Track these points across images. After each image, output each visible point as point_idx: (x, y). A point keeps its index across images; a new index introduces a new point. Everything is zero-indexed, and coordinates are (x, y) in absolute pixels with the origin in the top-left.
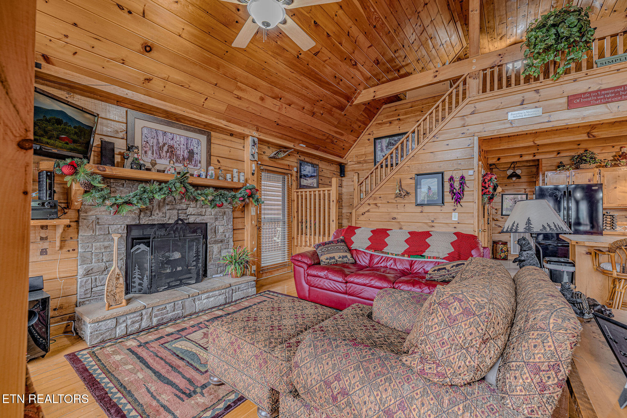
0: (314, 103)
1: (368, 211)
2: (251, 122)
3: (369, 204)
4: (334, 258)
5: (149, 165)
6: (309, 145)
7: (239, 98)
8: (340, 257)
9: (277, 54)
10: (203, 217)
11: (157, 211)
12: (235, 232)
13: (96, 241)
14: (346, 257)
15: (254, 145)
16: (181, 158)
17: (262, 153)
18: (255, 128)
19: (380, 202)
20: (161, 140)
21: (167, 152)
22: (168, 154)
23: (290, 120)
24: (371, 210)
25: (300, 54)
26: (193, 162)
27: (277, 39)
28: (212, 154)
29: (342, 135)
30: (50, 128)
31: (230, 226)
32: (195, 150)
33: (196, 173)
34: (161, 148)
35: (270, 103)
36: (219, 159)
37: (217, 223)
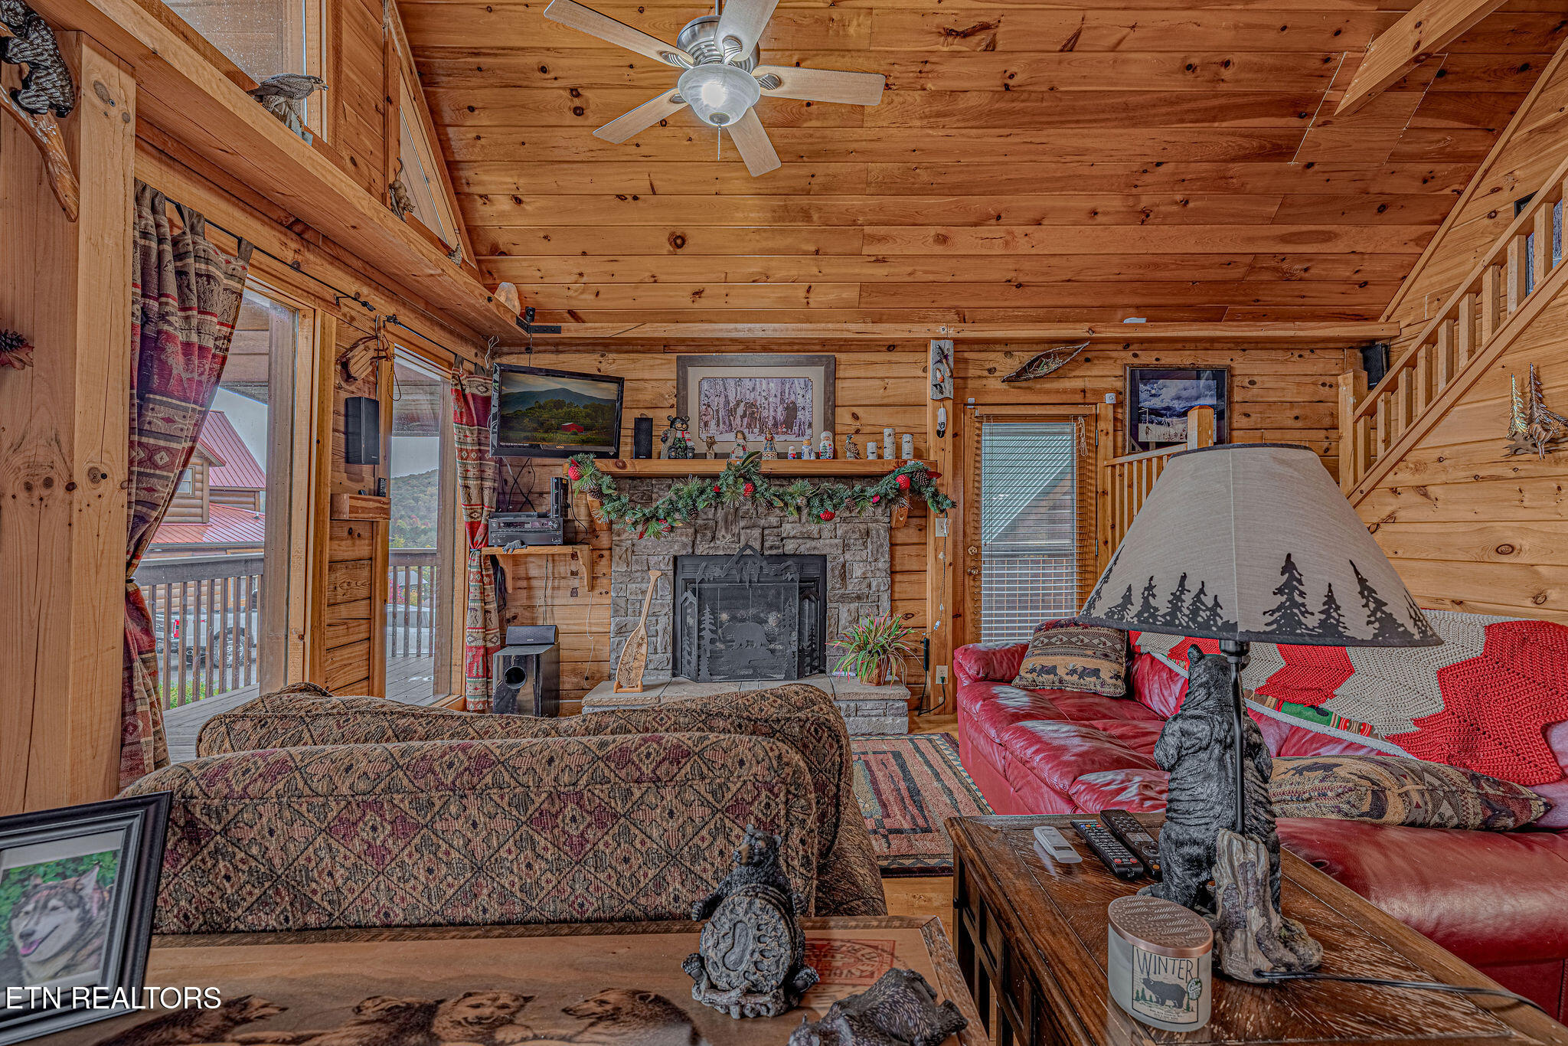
0: (1130, 185)
1: (1391, 518)
2: (935, 305)
3: (1394, 491)
4: (1052, 670)
5: (702, 448)
6: (1155, 314)
7: (881, 260)
8: (1073, 672)
9: (939, 115)
10: (814, 543)
11: (723, 532)
12: (898, 577)
13: (632, 580)
14: (1096, 672)
15: (940, 361)
16: (770, 423)
17: (986, 373)
18: (952, 316)
19: (1443, 478)
20: (731, 398)
21: (743, 417)
22: (746, 420)
23: (1053, 261)
24: (1402, 515)
25: (1012, 76)
26: (796, 428)
27: (922, 81)
28: (839, 402)
29: (1328, 237)
30: (546, 416)
31: (883, 564)
32: (800, 402)
33: (791, 450)
34: (732, 412)
35: (966, 240)
36: (855, 410)
37: (848, 556)
